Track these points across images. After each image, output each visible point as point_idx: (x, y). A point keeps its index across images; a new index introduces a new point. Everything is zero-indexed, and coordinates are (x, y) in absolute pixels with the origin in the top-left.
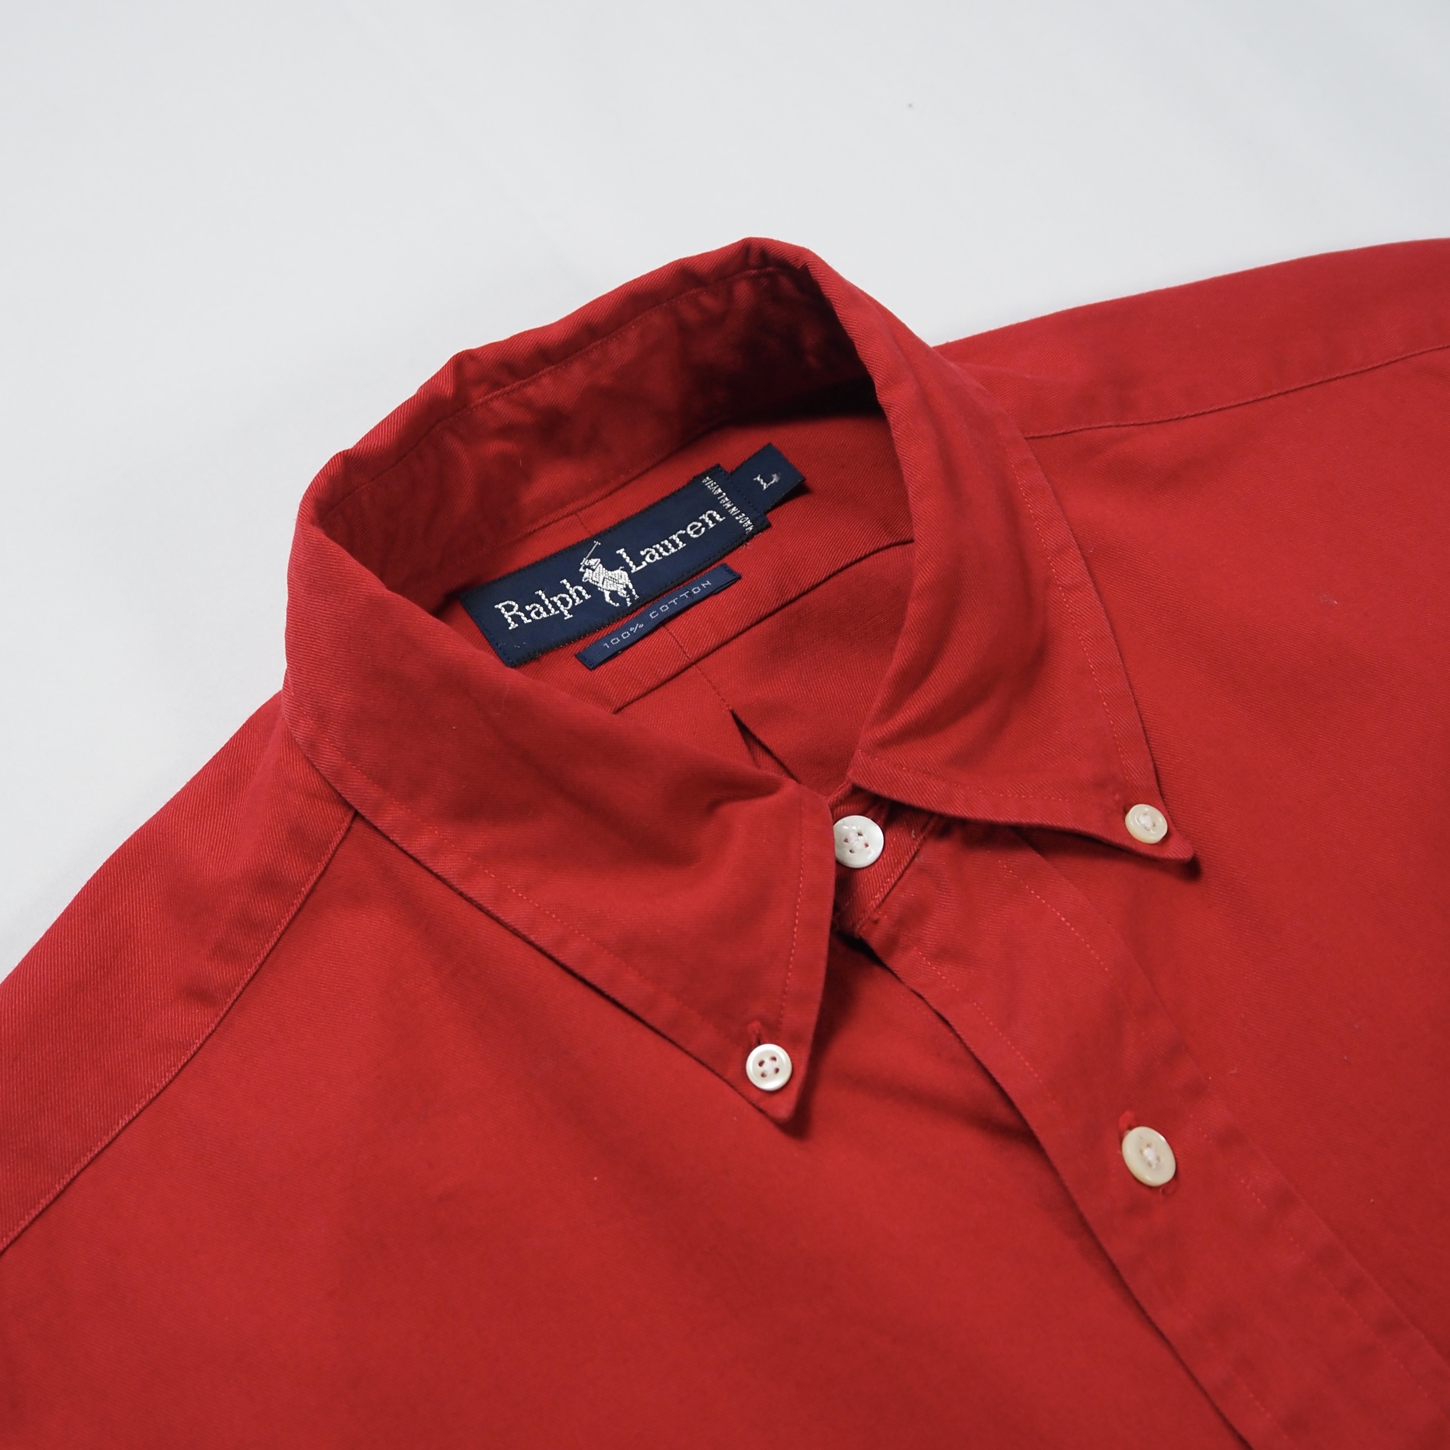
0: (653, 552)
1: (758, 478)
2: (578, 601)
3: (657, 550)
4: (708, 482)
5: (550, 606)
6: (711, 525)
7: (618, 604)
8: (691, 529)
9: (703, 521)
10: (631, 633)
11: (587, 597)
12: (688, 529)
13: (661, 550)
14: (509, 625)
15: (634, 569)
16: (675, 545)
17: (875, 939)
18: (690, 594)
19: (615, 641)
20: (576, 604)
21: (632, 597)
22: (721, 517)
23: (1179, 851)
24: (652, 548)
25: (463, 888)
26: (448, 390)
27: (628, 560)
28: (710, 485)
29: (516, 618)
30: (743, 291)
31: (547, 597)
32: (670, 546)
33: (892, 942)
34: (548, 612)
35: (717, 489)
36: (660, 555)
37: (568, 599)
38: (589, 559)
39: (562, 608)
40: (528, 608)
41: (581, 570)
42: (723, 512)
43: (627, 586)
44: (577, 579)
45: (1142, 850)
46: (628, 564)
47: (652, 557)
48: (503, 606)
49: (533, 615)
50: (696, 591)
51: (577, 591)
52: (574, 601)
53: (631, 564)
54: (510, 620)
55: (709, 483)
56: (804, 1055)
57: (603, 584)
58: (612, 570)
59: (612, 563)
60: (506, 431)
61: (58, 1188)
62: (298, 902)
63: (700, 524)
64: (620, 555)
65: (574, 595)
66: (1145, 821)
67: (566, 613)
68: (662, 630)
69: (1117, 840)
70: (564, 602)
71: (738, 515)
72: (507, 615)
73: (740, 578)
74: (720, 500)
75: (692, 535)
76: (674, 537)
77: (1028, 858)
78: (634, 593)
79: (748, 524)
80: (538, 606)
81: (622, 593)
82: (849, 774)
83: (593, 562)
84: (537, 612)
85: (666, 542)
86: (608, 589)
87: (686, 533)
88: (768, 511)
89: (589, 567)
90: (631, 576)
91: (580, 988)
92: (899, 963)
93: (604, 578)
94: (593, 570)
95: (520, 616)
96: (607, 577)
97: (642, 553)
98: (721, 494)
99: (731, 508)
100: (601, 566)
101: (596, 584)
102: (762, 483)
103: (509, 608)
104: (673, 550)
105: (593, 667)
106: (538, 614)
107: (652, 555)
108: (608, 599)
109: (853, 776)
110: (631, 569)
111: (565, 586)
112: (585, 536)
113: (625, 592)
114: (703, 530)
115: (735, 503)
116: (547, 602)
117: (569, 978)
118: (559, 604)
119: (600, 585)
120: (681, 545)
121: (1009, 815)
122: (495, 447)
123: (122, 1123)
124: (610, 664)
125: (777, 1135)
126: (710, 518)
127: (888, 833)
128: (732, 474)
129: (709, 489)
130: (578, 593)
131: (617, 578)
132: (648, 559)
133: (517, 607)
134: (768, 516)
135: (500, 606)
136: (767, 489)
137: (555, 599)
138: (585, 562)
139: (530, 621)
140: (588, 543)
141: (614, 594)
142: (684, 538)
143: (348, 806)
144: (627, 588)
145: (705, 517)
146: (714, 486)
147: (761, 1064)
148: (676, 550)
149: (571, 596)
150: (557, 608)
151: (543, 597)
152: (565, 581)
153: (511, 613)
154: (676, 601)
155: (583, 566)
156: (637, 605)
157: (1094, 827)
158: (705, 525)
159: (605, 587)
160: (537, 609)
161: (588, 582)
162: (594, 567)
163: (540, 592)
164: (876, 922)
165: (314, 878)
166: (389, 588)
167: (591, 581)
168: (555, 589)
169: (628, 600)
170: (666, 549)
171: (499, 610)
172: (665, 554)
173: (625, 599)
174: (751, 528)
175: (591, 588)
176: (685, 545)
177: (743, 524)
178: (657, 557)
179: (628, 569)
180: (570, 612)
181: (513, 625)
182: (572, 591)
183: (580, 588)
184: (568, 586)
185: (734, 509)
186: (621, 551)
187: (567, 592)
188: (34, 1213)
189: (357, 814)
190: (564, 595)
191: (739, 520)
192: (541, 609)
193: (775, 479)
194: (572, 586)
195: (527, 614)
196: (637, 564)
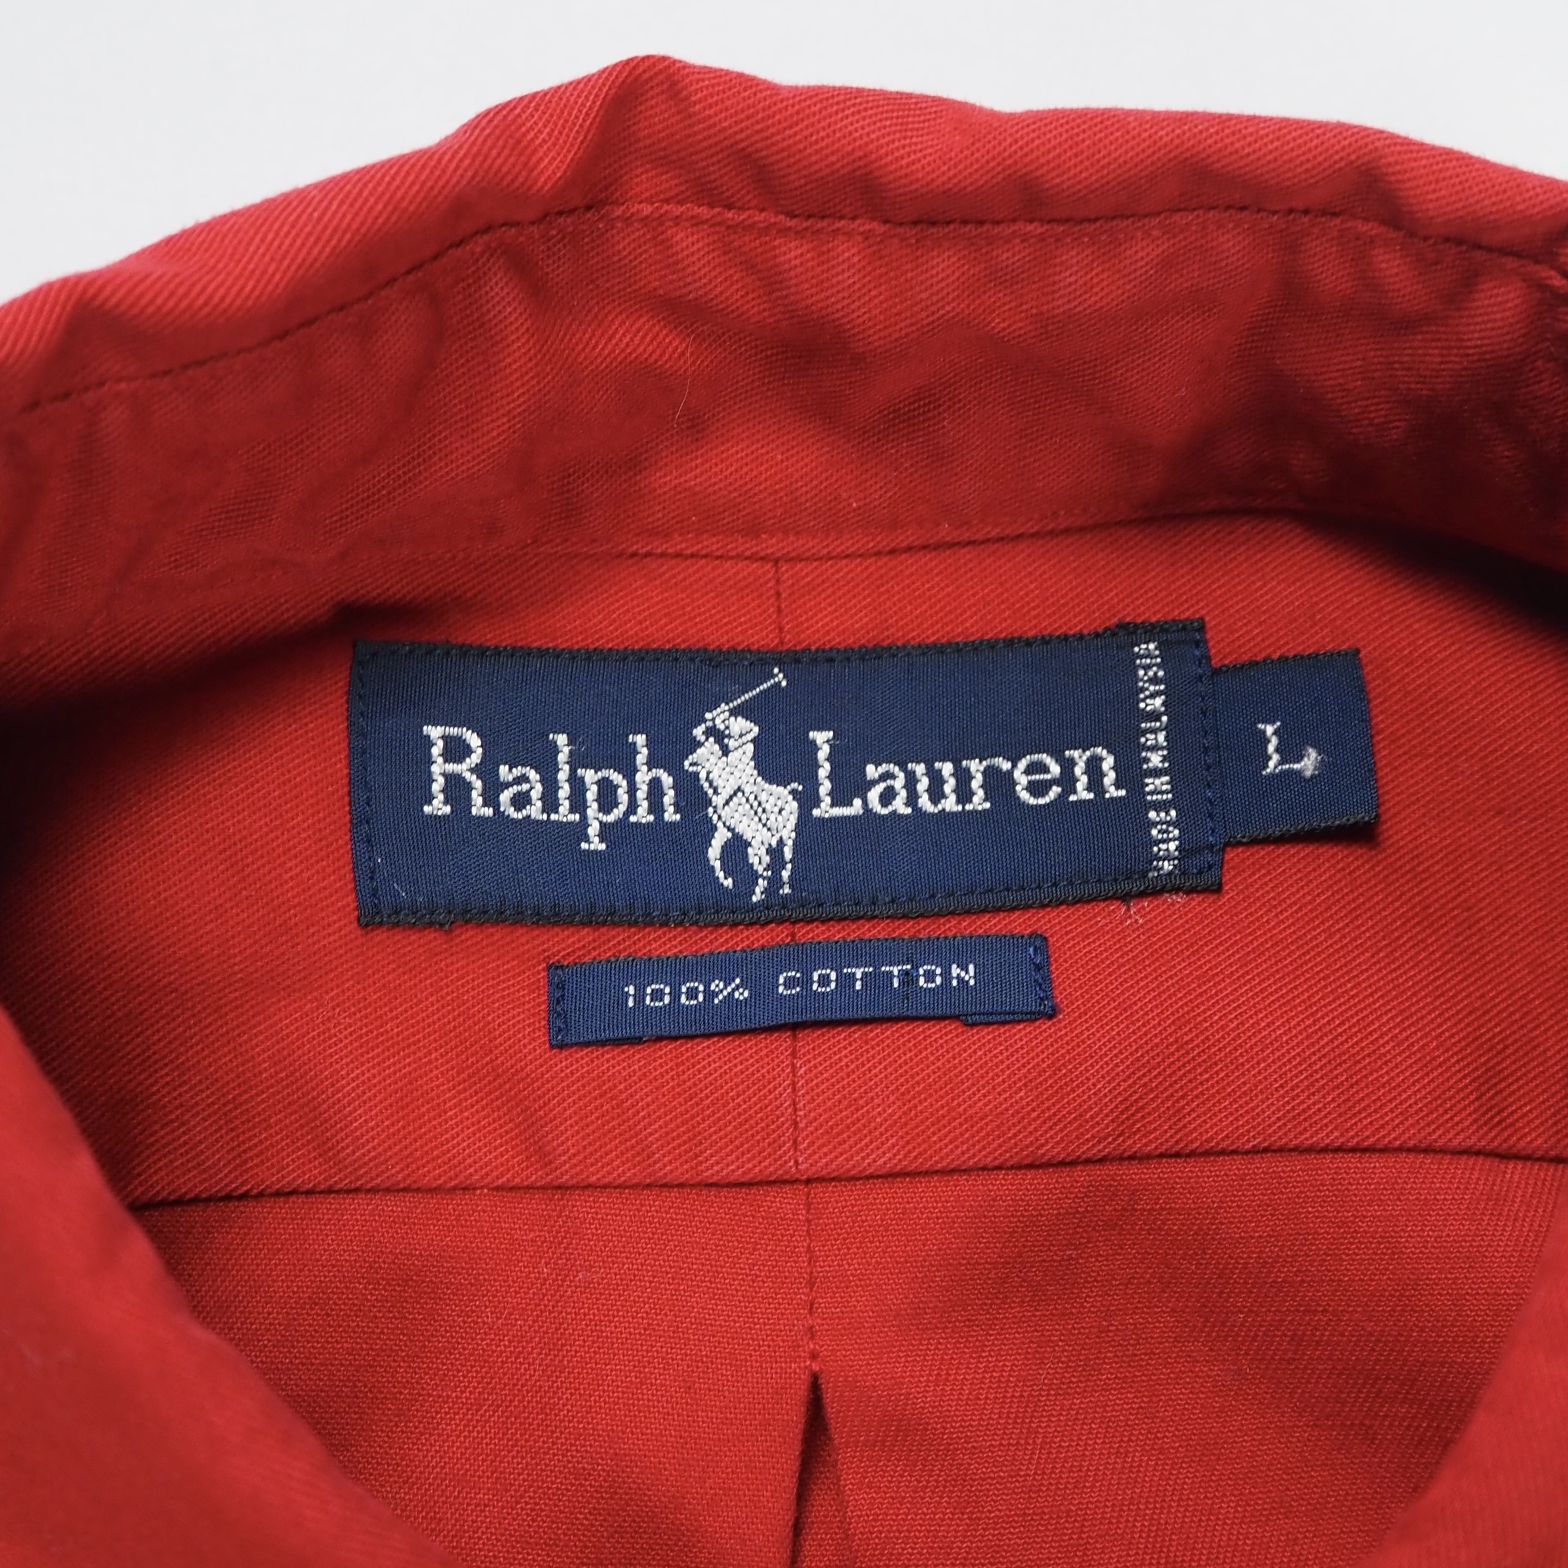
0: (899, 783)
1: (1270, 730)
2: (643, 815)
3: (911, 781)
4: (1148, 656)
5: (564, 792)
6: (1082, 793)
7: (728, 883)
8: (1028, 771)
9: (1067, 765)
10: (710, 995)
11: (671, 815)
12: (1023, 764)
13: (923, 784)
14: (429, 799)
15: (825, 809)
16: (964, 794)
18: (908, 978)
20: (633, 819)
21: (775, 882)
22: (1118, 785)
24: (903, 767)
27: (824, 772)
28: (1147, 668)
29: (456, 788)
31: (575, 763)
32: (949, 787)
34: (550, 803)
35: (1153, 696)
36: (912, 799)
37: (623, 796)
38: (734, 712)
39: (592, 811)
40: (503, 771)
41: (698, 732)
43: (781, 842)
46: (817, 784)
47: (887, 797)
48: (443, 737)
49: (506, 798)
51: (655, 786)
52: (633, 807)
53: (825, 788)
54: (437, 787)
57: (727, 803)
58: (770, 780)
63: (1055, 769)
64: (814, 747)
67: (593, 830)
68: (783, 1042)
70: (607, 797)
71: (1158, 806)
73: (1051, 1014)
74: (1145, 732)
75: (1018, 788)
76: (975, 767)
78: (785, 874)
79: (1168, 849)
80: (533, 775)
81: (758, 857)
83: (739, 725)
84: (520, 796)
85: (947, 768)
86: (732, 823)
87: (1010, 773)
88: (1239, 844)
89: (719, 736)
90: (805, 821)
93: (739, 789)
94: (726, 751)
95: (469, 787)
96: (747, 789)
97: (872, 771)
98: (1155, 716)
99: (1156, 773)
100: (750, 748)
101: (710, 792)
102: (1271, 748)
103: (456, 750)
104: (950, 804)
106: (521, 800)
107: (890, 789)
108: (714, 852)
110: (817, 802)
111: (633, 750)
112: (762, 638)
113: (767, 859)
114: (1056, 790)
115: (1174, 768)
116: (563, 775)
118: (591, 794)
119: (718, 800)
120: (979, 802)
124: (608, 1060)
128: (1216, 672)
129: (1138, 679)
130: (655, 788)
131: (768, 807)
132: (874, 795)
133: (475, 758)
134: (1230, 854)
135: (435, 732)
136: (1272, 776)
137: (590, 776)
138: (719, 716)
139: (489, 812)
141: (737, 846)
144: (775, 853)
145: (1080, 758)
146: (1154, 680)
148: (960, 808)
149: (632, 790)
150: (578, 803)
151: (562, 757)
152: (640, 739)
153: (451, 767)
154: (864, 974)
155: (710, 724)
158: (1067, 781)
159: (725, 813)
160: (525, 787)
161: (696, 775)
162: (732, 744)
163: (562, 739)
167: (703, 775)
169: (762, 883)
170: (936, 793)
171: (429, 743)
173: (756, 876)
174: (1167, 866)
176: (987, 805)
177: (1158, 842)
178: (900, 806)
179: (807, 800)
180: (605, 831)
181: (438, 807)
182: (643, 777)
183: (667, 780)
184: (641, 758)
185: (1161, 782)
186: (821, 738)
187: (630, 774)
190: (616, 777)
191: (1155, 824)
192: (536, 794)
193: (1309, 763)
194: (651, 764)
195: (491, 798)
196: (840, 798)
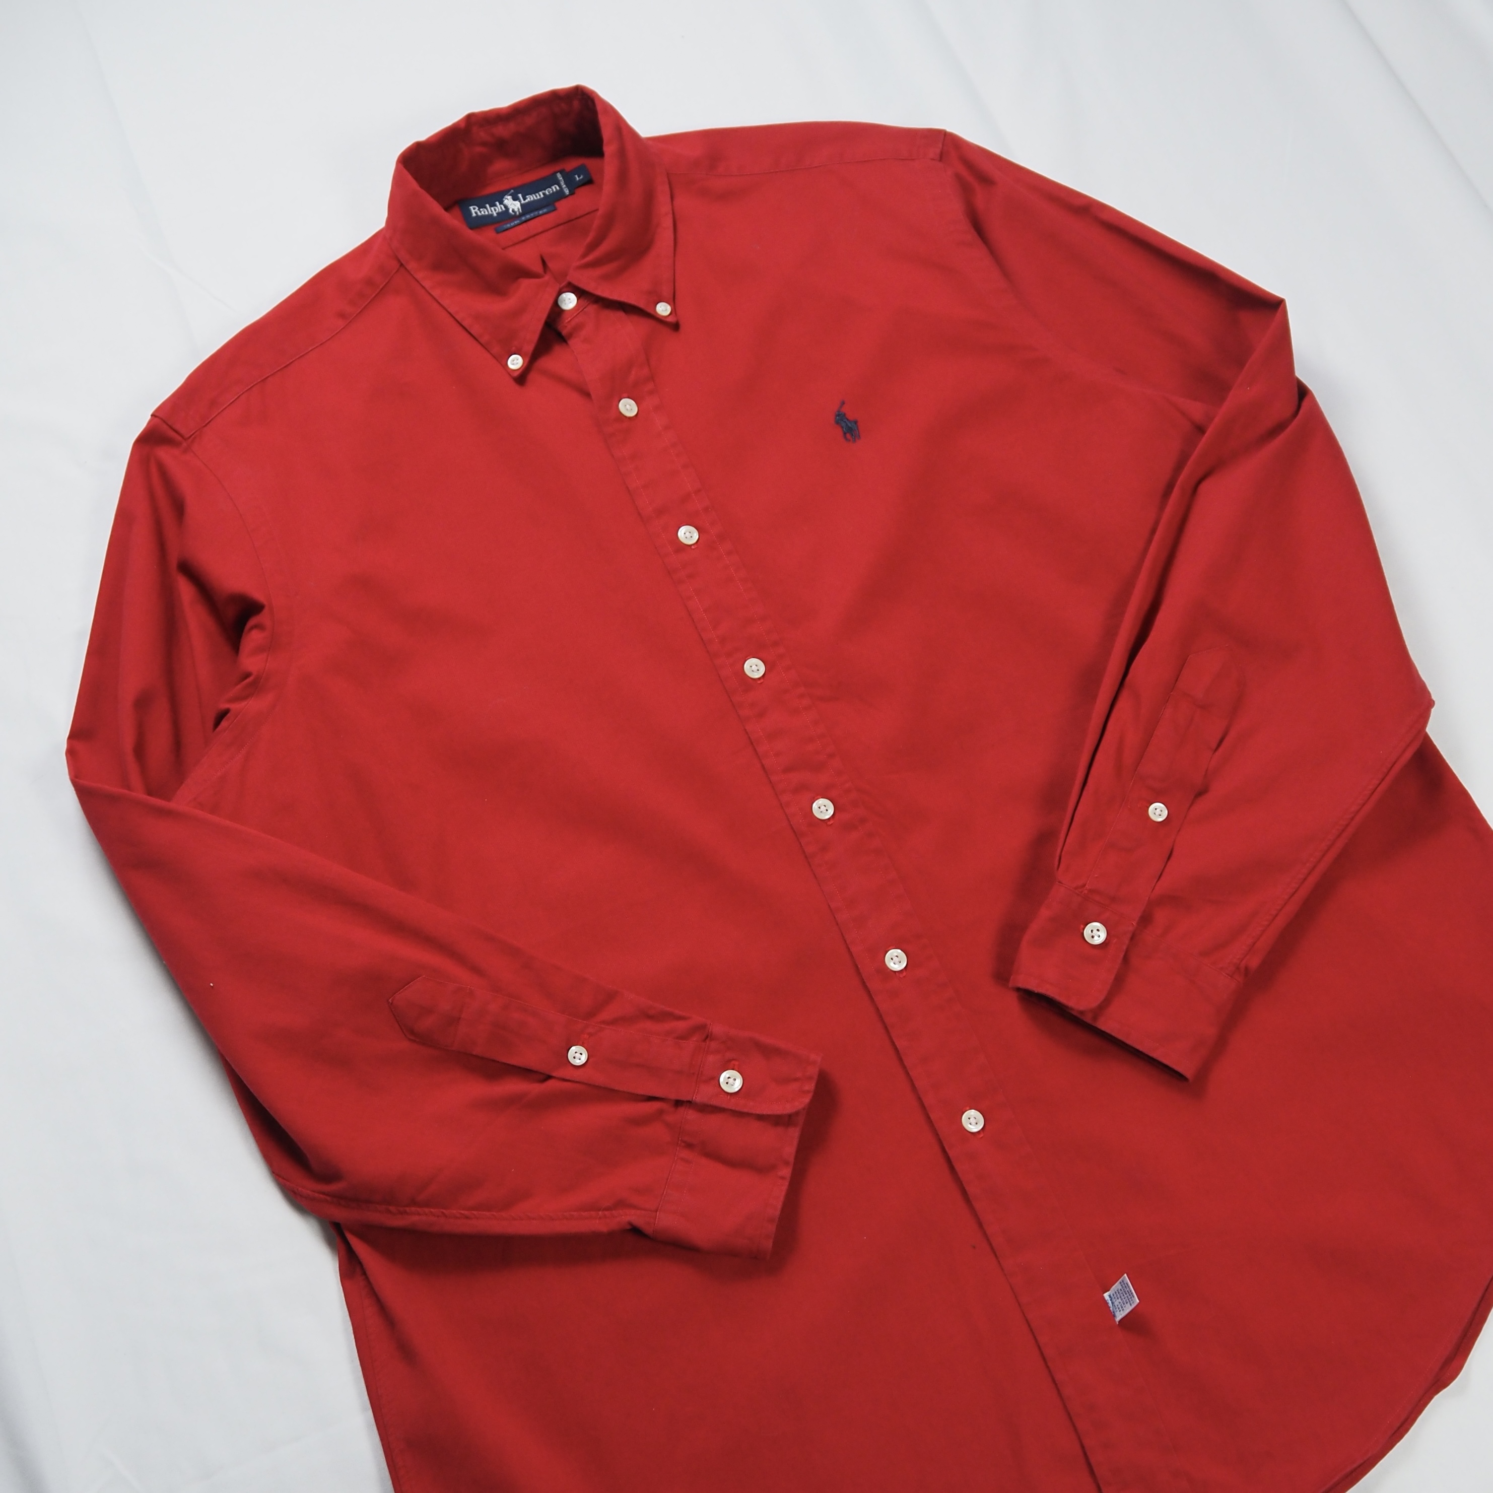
1: (576, 176)
2: (500, 210)
3: (533, 197)
4: (558, 174)
6: (555, 190)
7: (514, 214)
8: (547, 191)
10: (514, 224)
11: (504, 209)
15: (523, 202)
16: (540, 196)
17: (564, 332)
18: (538, 213)
19: (508, 225)
21: (520, 212)
22: (559, 188)
23: (672, 320)
24: (531, 195)
25: (430, 291)
26: (463, 125)
27: (521, 198)
29: (476, 213)
30: (576, 104)
31: (489, 207)
32: (538, 196)
33: (570, 335)
34: (488, 212)
39: (494, 212)
40: (481, 210)
41: (504, 200)
42: (560, 186)
43: (519, 207)
44: (501, 203)
45: (658, 316)
49: (483, 213)
50: (541, 212)
53: (522, 200)
54: (473, 213)
55: (559, 176)
56: (527, 360)
58: (515, 201)
59: (515, 198)
60: (484, 144)
61: (288, 363)
62: (378, 290)
63: (551, 190)
64: (519, 196)
65: (499, 208)
66: (663, 308)
67: (495, 214)
68: (525, 224)
69: (652, 312)
70: (495, 210)
71: (565, 188)
72: (473, 211)
73: (557, 210)
74: (560, 182)
75: (547, 193)
76: (540, 193)
77: (621, 314)
78: (521, 210)
79: (567, 192)
80: (485, 210)
81: (516, 210)
82: (568, 277)
83: (509, 197)
84: (483, 212)
85: (537, 194)
87: (545, 192)
88: (576, 188)
89: (507, 199)
90: (522, 205)
91: (461, 329)
92: (571, 342)
93: (511, 204)
97: (528, 197)
98: (561, 180)
99: (563, 185)
100: (511, 199)
101: (508, 205)
102: (577, 178)
103: (474, 209)
105: (498, 233)
106: (484, 212)
107: (530, 198)
108: (510, 211)
109: (569, 279)
111: (496, 204)
112: (509, 187)
114: (551, 192)
115: (565, 183)
116: (489, 209)
117: (458, 324)
120: (542, 196)
121: (615, 296)
122: (479, 149)
123: (310, 349)
124: (504, 233)
125: (513, 383)
126: (555, 188)
127: (579, 300)
128: (568, 173)
130: (501, 208)
131: (516, 204)
133: (477, 209)
134: (576, 190)
135: (471, 208)
136: (578, 180)
137: (492, 208)
138: (506, 197)
139: (481, 214)
140: (509, 190)
141: (513, 211)
142: (544, 194)
143: (399, 261)
144: (519, 209)
145: (553, 187)
146: (561, 177)
147: (513, 361)
148: (540, 198)
149: (498, 208)
150: (492, 211)
153: (475, 211)
154: (532, 215)
156: (521, 215)
157: (641, 304)
158: (553, 190)
159: (511, 207)
161: (505, 204)
162: (509, 199)
163: (487, 205)
164: (566, 327)
165: (384, 283)
166: (421, 187)
168: (493, 205)
170: (536, 197)
172: (535, 198)
173: (517, 212)
174: (568, 194)
175: (506, 207)
178: (532, 199)
179: (520, 201)
181: (474, 215)
183: (502, 206)
187: (497, 206)
188: (279, 368)
189: (402, 265)
190: (495, 208)
191: (565, 190)
193: (581, 177)
194: (499, 205)
195: (480, 212)
196: (524, 200)
